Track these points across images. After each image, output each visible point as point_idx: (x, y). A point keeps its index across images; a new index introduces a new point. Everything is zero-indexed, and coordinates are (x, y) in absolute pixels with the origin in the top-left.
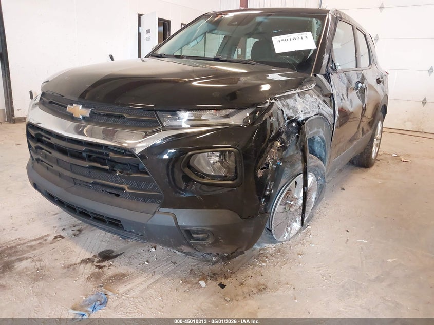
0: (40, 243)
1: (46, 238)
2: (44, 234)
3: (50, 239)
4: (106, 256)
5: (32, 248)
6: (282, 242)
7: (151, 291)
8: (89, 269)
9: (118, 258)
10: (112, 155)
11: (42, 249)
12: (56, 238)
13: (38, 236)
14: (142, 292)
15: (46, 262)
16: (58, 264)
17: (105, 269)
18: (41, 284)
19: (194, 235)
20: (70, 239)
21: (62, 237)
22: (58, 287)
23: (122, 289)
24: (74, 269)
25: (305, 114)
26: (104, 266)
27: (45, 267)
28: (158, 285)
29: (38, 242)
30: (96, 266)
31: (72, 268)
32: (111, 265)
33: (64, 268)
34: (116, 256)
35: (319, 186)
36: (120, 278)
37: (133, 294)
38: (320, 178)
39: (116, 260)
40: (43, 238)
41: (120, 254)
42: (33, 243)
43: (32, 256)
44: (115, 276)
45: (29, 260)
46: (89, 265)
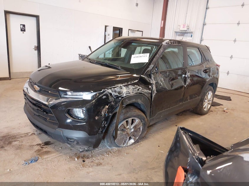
0: (25, 136)
1: (28, 134)
2: (29, 132)
3: (30, 134)
4: (47, 143)
5: (22, 137)
6: (123, 147)
7: (56, 159)
8: (38, 148)
9: (51, 145)
10: (43, 106)
11: (25, 138)
12: (32, 134)
13: (26, 133)
14: (52, 159)
15: (24, 143)
16: (28, 144)
17: (44, 148)
18: (18, 151)
19: (69, 140)
20: (37, 135)
21: (34, 134)
22: (24, 152)
23: (45, 157)
24: (33, 147)
25: (126, 94)
26: (44, 147)
27: (23, 145)
28: (60, 157)
29: (25, 135)
30: (41, 147)
31: (32, 147)
32: (47, 147)
33: (29, 146)
34: (51, 144)
35: (143, 124)
36: (47, 153)
37: (48, 159)
38: (142, 120)
39: (50, 146)
40: (27, 134)
41: (53, 144)
42: (23, 135)
43: (20, 140)
44: (46, 152)
45: (18, 141)
46: (39, 146)
